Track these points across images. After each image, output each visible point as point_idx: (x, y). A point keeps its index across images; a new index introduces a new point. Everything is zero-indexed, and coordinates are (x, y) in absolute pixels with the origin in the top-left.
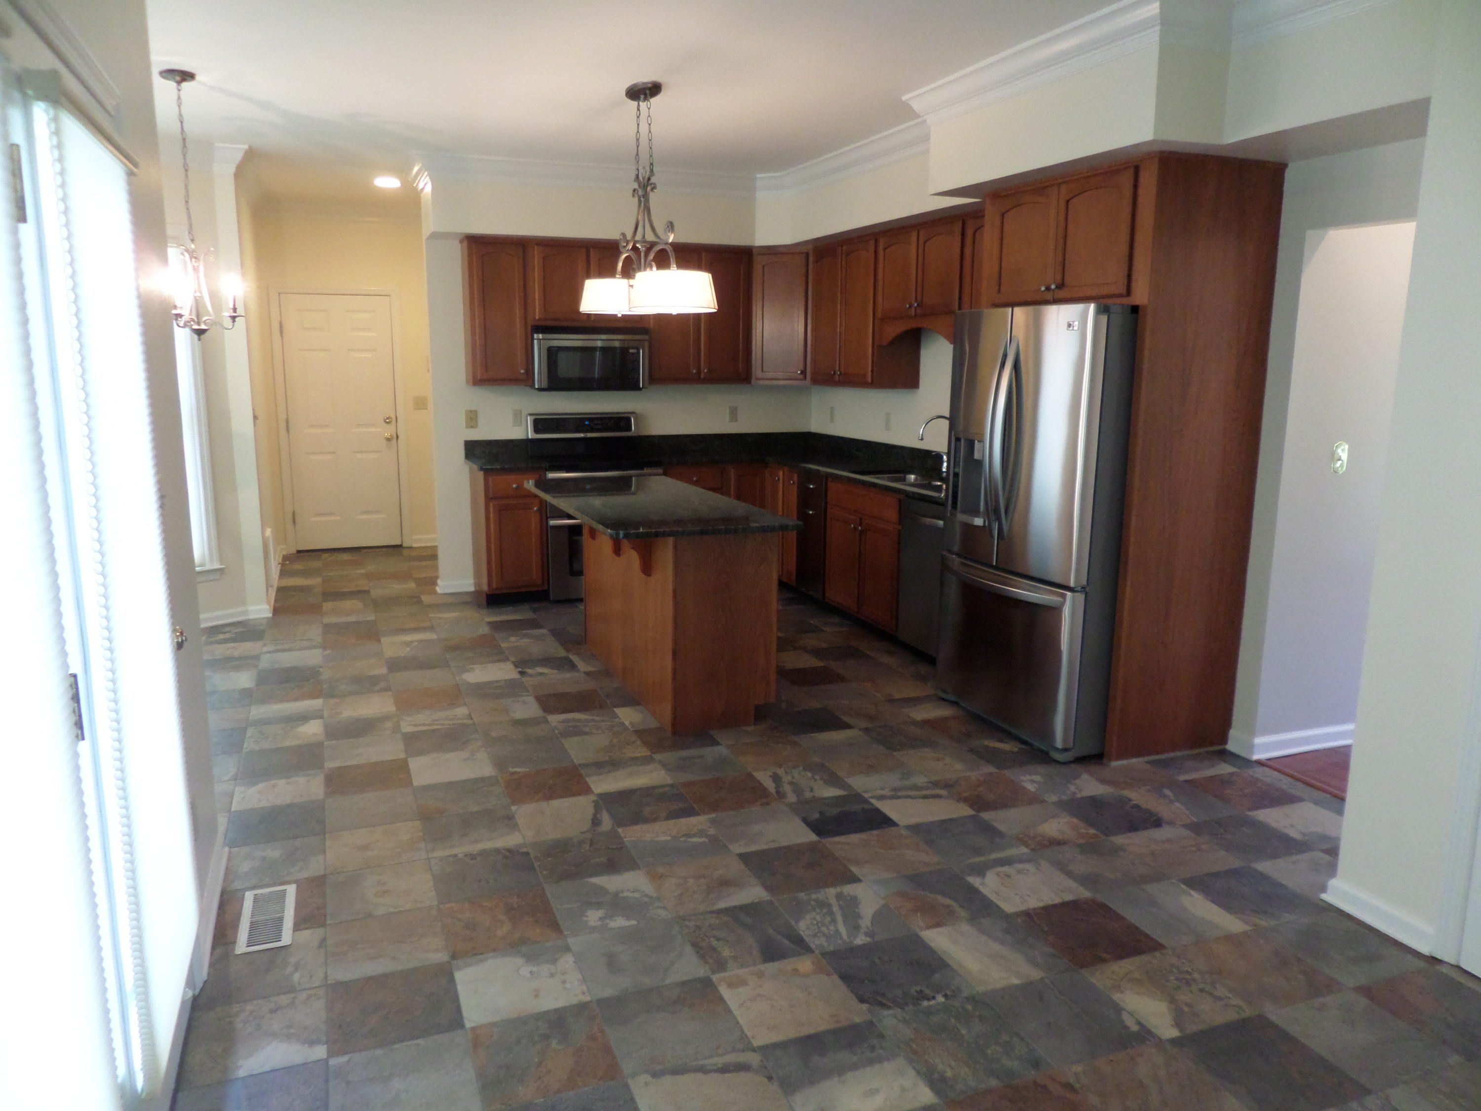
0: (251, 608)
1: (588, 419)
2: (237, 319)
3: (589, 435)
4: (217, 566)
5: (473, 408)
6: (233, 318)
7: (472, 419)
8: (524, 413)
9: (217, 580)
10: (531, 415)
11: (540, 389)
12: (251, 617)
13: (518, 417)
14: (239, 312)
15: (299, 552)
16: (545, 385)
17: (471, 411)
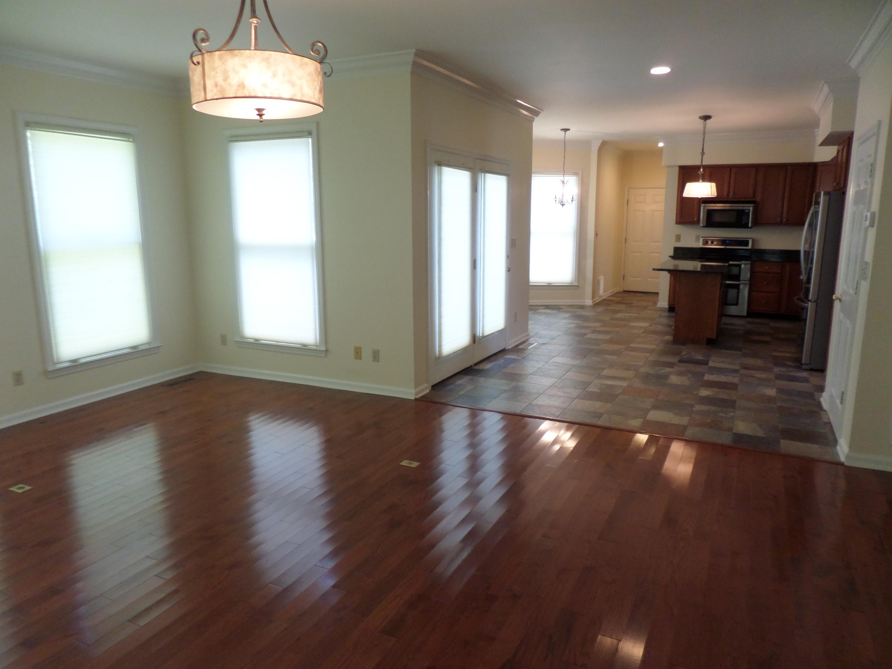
0: (586, 301)
1: (729, 240)
2: (573, 201)
3: (728, 247)
4: (576, 284)
5: (679, 234)
6: (572, 201)
7: (678, 238)
8: (701, 236)
9: (576, 289)
10: (702, 237)
11: (703, 227)
12: (586, 304)
13: (697, 238)
14: (574, 199)
15: (625, 292)
16: (705, 225)
17: (678, 235)
